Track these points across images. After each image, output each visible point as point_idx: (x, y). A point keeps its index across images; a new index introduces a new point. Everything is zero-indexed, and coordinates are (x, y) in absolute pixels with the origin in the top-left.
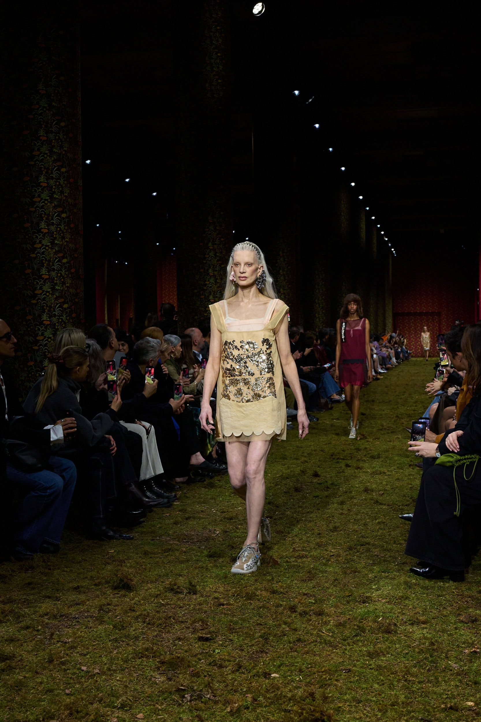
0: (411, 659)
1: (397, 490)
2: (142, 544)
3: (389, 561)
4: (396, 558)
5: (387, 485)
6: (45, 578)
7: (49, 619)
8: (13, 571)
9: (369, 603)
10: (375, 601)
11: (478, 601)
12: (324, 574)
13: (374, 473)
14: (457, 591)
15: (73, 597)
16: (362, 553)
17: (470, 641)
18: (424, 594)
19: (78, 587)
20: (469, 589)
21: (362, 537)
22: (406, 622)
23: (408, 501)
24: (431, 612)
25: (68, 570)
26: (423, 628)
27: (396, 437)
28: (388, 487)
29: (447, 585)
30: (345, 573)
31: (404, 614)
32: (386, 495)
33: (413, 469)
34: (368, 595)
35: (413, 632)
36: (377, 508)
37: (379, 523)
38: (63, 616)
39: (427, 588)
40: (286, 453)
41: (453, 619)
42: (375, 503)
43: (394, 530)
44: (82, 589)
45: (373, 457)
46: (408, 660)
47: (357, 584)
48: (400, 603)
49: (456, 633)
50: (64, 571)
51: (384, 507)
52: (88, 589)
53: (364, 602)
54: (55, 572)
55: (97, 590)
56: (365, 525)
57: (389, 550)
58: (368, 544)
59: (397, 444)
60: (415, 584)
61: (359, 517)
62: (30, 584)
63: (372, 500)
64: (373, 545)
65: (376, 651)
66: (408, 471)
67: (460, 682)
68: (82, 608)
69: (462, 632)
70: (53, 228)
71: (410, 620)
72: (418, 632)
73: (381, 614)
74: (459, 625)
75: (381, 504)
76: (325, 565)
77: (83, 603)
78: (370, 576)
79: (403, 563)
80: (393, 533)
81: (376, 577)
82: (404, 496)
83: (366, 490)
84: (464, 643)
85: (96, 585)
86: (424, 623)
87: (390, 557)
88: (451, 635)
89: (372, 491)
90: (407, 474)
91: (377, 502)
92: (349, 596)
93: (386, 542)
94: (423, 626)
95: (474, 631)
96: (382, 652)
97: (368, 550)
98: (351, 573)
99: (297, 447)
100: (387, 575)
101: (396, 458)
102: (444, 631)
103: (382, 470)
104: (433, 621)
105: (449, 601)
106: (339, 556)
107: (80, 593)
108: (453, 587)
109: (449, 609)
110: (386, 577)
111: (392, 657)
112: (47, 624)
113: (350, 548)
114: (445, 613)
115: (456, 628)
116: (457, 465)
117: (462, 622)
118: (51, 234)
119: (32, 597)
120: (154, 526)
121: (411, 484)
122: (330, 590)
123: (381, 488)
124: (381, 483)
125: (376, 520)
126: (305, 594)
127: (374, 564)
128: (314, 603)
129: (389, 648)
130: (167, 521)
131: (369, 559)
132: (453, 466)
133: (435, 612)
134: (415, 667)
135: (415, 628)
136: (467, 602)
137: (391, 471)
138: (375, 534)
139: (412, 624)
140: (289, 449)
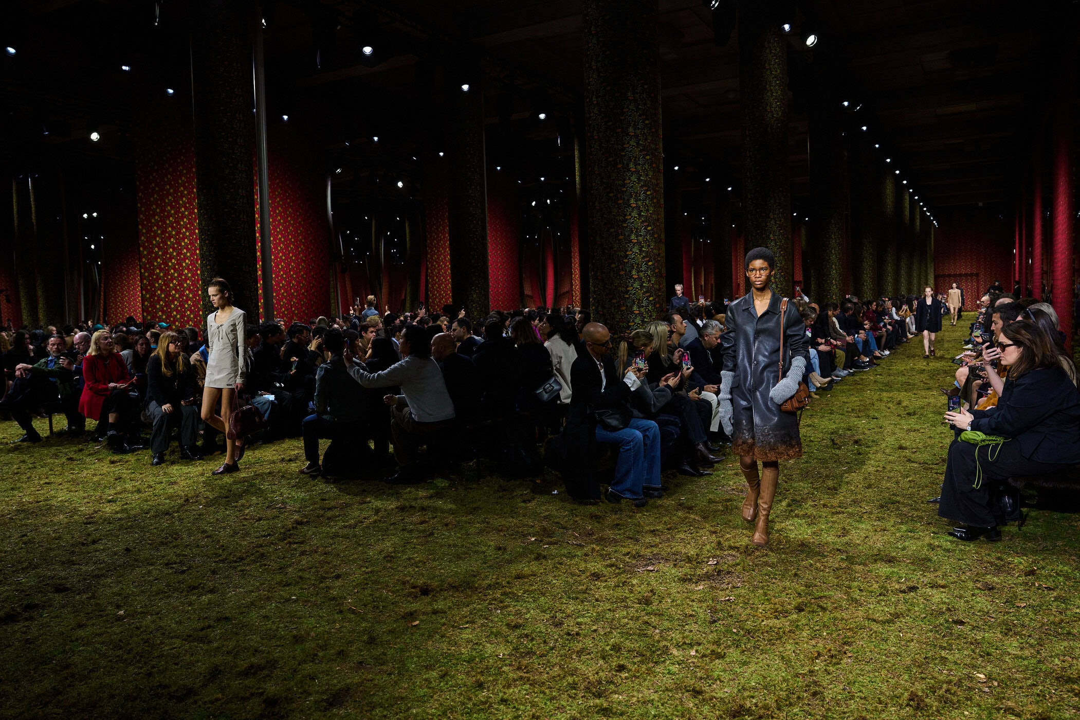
0: (928, 623)
1: (928, 449)
2: (707, 493)
3: (916, 521)
4: (922, 518)
5: (920, 443)
6: (629, 520)
7: (629, 558)
8: (606, 513)
9: (894, 563)
10: (899, 562)
11: (996, 568)
12: (857, 531)
13: (909, 431)
14: (977, 555)
15: (649, 539)
16: (892, 511)
17: (986, 610)
18: (946, 556)
19: (654, 530)
20: (989, 555)
21: (893, 495)
22: (926, 585)
23: (937, 460)
24: (951, 576)
25: (648, 514)
26: (942, 592)
27: (932, 393)
28: (920, 445)
29: (968, 548)
30: (876, 531)
31: (925, 576)
32: (918, 453)
33: (945, 427)
34: (894, 554)
35: (933, 596)
36: (909, 465)
37: (909, 481)
38: (640, 556)
39: (948, 551)
40: (833, 408)
41: (970, 585)
42: (907, 461)
43: (922, 490)
44: (657, 532)
45: (909, 414)
46: (925, 624)
47: (885, 543)
48: (922, 565)
49: (972, 600)
50: (644, 515)
51: (916, 465)
52: (662, 532)
53: (890, 561)
54: (638, 515)
55: (669, 534)
56: (897, 483)
57: (917, 510)
58: (899, 502)
59: (932, 400)
60: (938, 546)
61: (892, 474)
62: (618, 525)
63: (906, 457)
64: (903, 503)
65: (897, 613)
66: (940, 428)
67: (974, 652)
68: (655, 550)
69: (979, 599)
70: (640, 238)
71: (930, 584)
72: (938, 596)
73: (904, 575)
74: (977, 591)
75: (913, 462)
76: (858, 521)
77: (656, 546)
78: (897, 535)
79: (929, 524)
80: (921, 492)
81: (903, 536)
82: (935, 455)
83: (901, 448)
84: (979, 611)
85: (668, 529)
86: (943, 587)
87: (917, 516)
88: (967, 602)
89: (906, 448)
90: (939, 432)
91: (909, 460)
92: (877, 555)
93: (915, 501)
94: (942, 590)
95: (990, 600)
96: (902, 614)
97: (898, 509)
98: (880, 531)
99: (844, 402)
100: (913, 534)
101: (930, 416)
102: (961, 597)
103: (917, 427)
104: (951, 586)
105: (969, 565)
106: (871, 513)
107: (655, 535)
108: (974, 552)
109: (968, 574)
110: (912, 537)
111: (911, 620)
112: (627, 562)
113: (882, 506)
114: (963, 578)
115: (973, 595)
116: (980, 444)
117: (979, 588)
118: (639, 243)
119: (618, 537)
120: (718, 476)
121: (942, 443)
122: (861, 547)
123: (914, 446)
124: (915, 441)
125: (907, 477)
126: (838, 550)
127: (902, 523)
128: (846, 560)
129: (909, 610)
130: (730, 472)
131: (897, 517)
132: (977, 445)
133: (953, 577)
134: (931, 631)
135: (935, 591)
136: (986, 567)
137: (925, 429)
138: (905, 492)
139: (932, 587)
140: (837, 404)
